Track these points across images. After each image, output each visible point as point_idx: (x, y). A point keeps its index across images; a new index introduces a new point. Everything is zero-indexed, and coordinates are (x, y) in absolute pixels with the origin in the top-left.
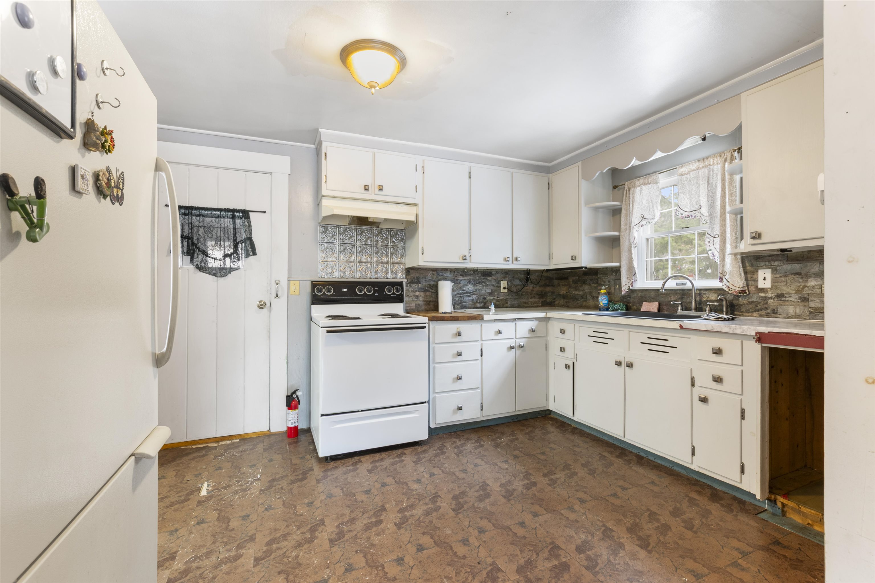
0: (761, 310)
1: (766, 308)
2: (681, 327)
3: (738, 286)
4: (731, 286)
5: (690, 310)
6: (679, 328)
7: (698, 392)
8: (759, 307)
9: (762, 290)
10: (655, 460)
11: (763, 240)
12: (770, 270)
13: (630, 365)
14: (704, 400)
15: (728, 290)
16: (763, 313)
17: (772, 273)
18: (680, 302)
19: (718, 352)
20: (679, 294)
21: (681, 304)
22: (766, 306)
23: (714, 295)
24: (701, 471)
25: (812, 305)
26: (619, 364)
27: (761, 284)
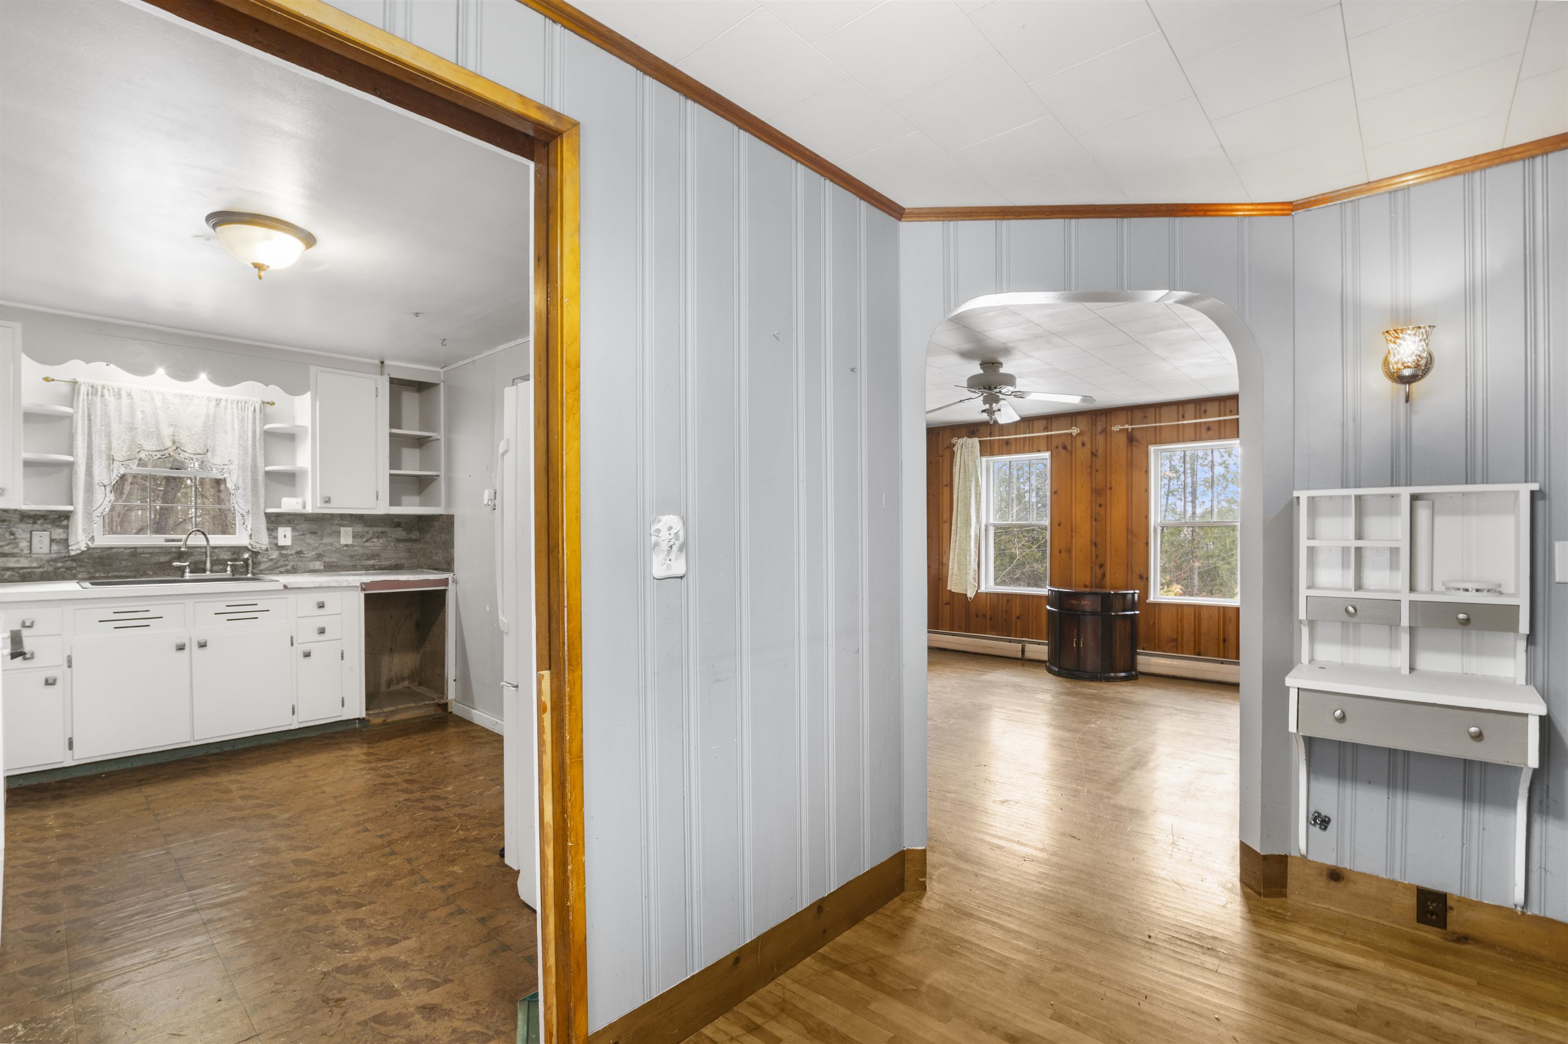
0: (281, 566)
1: (286, 565)
2: (285, 587)
3: (265, 543)
4: (254, 544)
5: (204, 571)
6: (282, 588)
7: (301, 648)
8: (279, 564)
9: (283, 548)
10: (235, 748)
11: (332, 504)
12: (290, 529)
13: (203, 645)
14: (307, 655)
15: (250, 548)
16: (283, 569)
17: (292, 531)
18: (187, 563)
19: (321, 606)
20: (174, 553)
21: (189, 565)
22: (287, 563)
23: (227, 553)
24: (302, 726)
25: (327, 559)
26: (181, 648)
27: (281, 542)
